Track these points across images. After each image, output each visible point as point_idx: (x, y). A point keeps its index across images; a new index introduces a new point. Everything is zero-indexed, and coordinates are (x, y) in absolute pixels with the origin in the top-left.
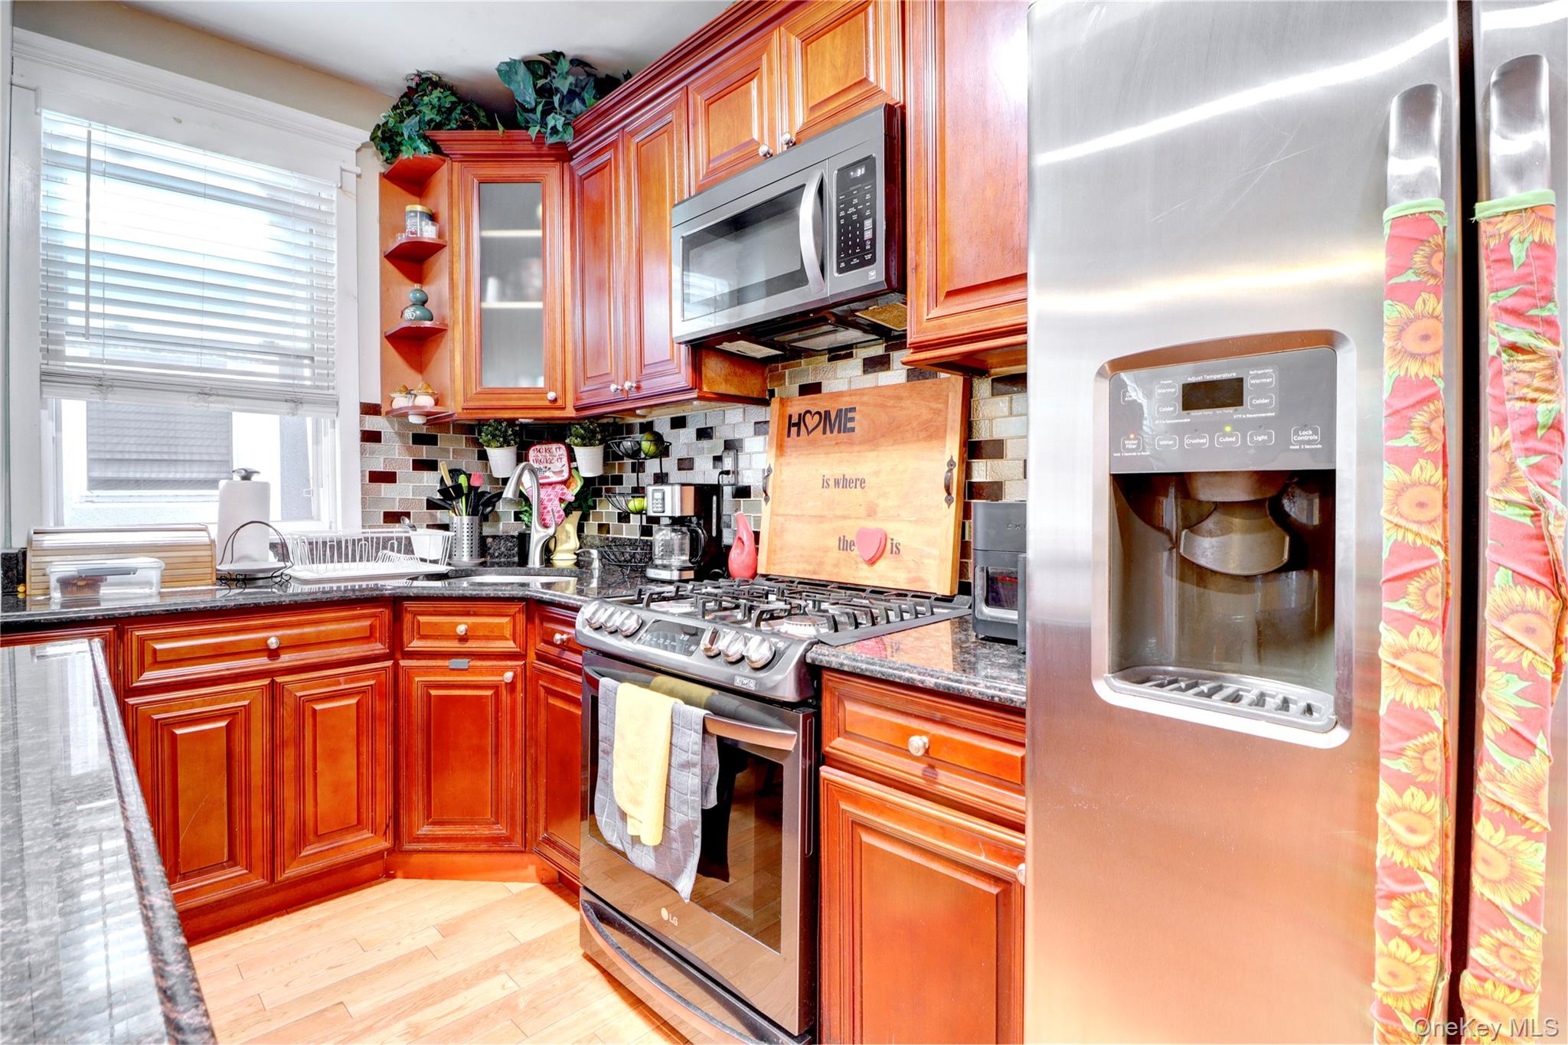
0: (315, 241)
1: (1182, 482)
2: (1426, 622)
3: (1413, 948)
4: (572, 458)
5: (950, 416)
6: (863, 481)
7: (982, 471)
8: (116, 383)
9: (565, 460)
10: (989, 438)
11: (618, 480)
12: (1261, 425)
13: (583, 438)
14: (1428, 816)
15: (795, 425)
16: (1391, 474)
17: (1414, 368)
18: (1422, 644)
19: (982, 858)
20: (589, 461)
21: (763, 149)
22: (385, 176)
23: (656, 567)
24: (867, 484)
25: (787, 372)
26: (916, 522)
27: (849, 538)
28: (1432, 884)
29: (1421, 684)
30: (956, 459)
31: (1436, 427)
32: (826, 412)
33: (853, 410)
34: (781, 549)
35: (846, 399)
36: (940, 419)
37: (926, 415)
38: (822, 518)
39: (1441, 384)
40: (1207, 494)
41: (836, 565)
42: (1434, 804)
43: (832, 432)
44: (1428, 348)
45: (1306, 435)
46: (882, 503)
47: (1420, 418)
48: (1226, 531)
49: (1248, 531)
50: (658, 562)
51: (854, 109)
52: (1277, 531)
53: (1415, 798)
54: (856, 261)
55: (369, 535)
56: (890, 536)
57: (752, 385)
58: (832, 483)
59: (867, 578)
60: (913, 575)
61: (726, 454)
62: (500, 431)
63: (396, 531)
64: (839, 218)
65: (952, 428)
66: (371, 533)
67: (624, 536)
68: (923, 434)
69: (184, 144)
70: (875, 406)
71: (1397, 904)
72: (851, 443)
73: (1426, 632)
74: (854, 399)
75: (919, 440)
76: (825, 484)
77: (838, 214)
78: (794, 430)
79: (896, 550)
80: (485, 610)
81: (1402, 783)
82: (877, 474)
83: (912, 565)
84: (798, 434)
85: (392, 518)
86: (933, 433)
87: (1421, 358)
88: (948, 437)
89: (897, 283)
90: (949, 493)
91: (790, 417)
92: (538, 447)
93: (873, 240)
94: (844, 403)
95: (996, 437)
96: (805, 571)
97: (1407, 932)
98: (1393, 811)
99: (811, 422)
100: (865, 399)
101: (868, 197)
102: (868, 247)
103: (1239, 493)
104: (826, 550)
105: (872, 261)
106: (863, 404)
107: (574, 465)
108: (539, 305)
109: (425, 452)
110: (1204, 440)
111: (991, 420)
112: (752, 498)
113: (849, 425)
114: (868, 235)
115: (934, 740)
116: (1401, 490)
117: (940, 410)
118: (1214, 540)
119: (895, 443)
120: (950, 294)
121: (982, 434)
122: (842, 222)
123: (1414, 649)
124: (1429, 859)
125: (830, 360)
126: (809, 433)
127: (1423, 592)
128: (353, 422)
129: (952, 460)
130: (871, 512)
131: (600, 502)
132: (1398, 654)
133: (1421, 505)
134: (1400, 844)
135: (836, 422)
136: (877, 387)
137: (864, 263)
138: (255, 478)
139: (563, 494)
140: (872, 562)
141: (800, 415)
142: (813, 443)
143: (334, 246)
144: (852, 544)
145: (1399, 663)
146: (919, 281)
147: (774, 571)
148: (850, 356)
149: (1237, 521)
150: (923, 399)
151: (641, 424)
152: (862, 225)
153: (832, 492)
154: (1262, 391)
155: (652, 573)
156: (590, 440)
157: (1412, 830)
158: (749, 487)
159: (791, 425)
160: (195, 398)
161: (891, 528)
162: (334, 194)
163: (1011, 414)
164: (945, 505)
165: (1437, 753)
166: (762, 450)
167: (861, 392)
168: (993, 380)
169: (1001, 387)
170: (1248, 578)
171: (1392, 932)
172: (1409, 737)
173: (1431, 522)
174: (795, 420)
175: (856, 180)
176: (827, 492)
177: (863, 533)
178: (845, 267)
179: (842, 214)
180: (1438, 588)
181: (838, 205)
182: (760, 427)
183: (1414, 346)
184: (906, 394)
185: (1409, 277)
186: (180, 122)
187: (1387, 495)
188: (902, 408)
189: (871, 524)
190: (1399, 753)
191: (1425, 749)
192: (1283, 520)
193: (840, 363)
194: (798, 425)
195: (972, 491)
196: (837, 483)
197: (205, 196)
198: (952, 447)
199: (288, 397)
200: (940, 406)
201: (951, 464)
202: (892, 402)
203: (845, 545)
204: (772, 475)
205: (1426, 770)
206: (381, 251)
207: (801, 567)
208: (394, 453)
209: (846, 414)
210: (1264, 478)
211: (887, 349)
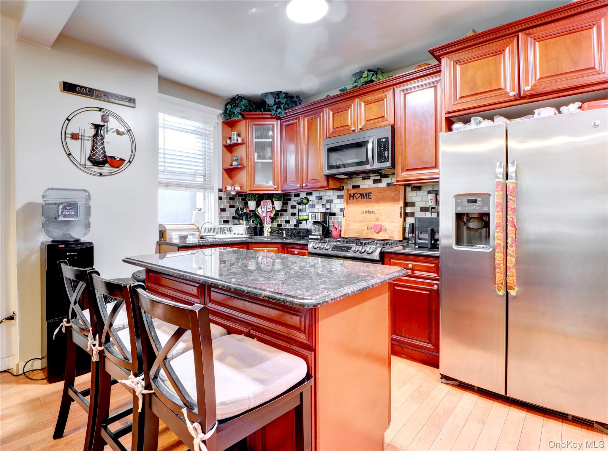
0: (206, 142)
1: (467, 214)
2: (501, 232)
3: (500, 274)
4: (273, 204)
5: (401, 196)
6: (374, 212)
7: (409, 210)
8: (170, 185)
9: (271, 205)
10: (410, 201)
11: (286, 211)
12: (479, 206)
13: (278, 198)
14: (501, 256)
15: (352, 196)
16: (496, 214)
17: (499, 201)
18: (500, 235)
19: (425, 287)
20: (278, 205)
21: (353, 129)
22: (223, 122)
23: (312, 235)
24: (376, 213)
25: (348, 182)
26: (391, 222)
27: (371, 227)
28: (502, 265)
29: (500, 240)
30: (403, 207)
31: (502, 208)
32: (362, 193)
33: (371, 193)
34: (349, 230)
35: (368, 190)
36: (398, 196)
37: (393, 195)
38: (362, 222)
39: (502, 203)
40: (471, 216)
41: (367, 234)
42: (502, 255)
43: (364, 199)
44: (500, 198)
45: (486, 208)
46: (380, 217)
47: (500, 207)
48: (474, 222)
49: (477, 222)
50: (312, 234)
51: (380, 123)
52: (482, 222)
53: (500, 254)
54: (383, 161)
55: (221, 227)
56: (383, 226)
57: (338, 185)
58: (365, 212)
59: (376, 237)
60: (390, 236)
61: (327, 204)
62: (253, 196)
63: (226, 225)
64: (378, 150)
65: (401, 199)
66: (221, 226)
67: (288, 227)
68: (392, 200)
69: (180, 118)
70: (378, 192)
71: (498, 269)
72: (370, 202)
73: (500, 233)
74: (371, 190)
75: (391, 202)
76: (362, 212)
77: (378, 149)
78: (352, 198)
79: (385, 230)
80: (271, 246)
81: (498, 253)
82: (379, 210)
83: (390, 233)
84: (353, 199)
85: (226, 222)
86: (395, 200)
87: (500, 199)
88: (400, 201)
89: (393, 166)
90: (401, 215)
91: (350, 194)
92: (263, 201)
93: (388, 156)
94: (368, 191)
95: (412, 201)
96: (356, 236)
97: (499, 272)
98: (497, 256)
99: (357, 196)
100: (374, 190)
101: (386, 146)
102: (386, 158)
103: (476, 216)
104: (363, 230)
105: (388, 161)
106: (374, 192)
107: (273, 206)
108: (271, 161)
109: (232, 203)
110: (471, 208)
111: (411, 197)
112: (336, 216)
113: (370, 197)
114: (386, 155)
115: (413, 265)
116: (497, 216)
117: (397, 194)
118: (472, 223)
119: (384, 202)
120: (408, 170)
121: (409, 200)
122: (379, 151)
123: (499, 235)
124: (502, 262)
125: (362, 179)
126: (357, 199)
127: (500, 228)
128: (217, 194)
129: (401, 207)
130: (377, 220)
131: (278, 217)
132: (497, 236)
133: (500, 218)
134: (498, 260)
135: (366, 196)
136: (377, 187)
137: (385, 161)
138: (202, 211)
139: (270, 215)
140: (378, 233)
141: (353, 194)
142: (358, 202)
143: (212, 144)
144: (372, 228)
145: (498, 237)
146: (398, 167)
147: (346, 236)
148: (369, 178)
149: (476, 220)
150: (392, 191)
151: (295, 194)
152: (385, 153)
153: (365, 215)
154: (479, 201)
155: (310, 237)
156: (280, 199)
157: (500, 258)
158: (335, 213)
159: (350, 196)
160: (185, 188)
161: (384, 224)
162: (212, 129)
163: (417, 196)
164: (400, 218)
165: (502, 248)
166: (340, 203)
167: (373, 189)
168: (412, 187)
169: (413, 189)
170: (477, 229)
171: (498, 272)
172: (499, 247)
173: (501, 220)
174: (352, 195)
175: (383, 142)
176: (363, 215)
177: (375, 226)
178: (380, 161)
179: (379, 149)
180: (502, 228)
181: (378, 147)
182: (339, 197)
183: (499, 198)
184: (387, 190)
185: (498, 189)
186: (182, 112)
187: (496, 216)
188: (386, 193)
189: (377, 223)
190: (498, 249)
191: (501, 248)
192: (483, 220)
193: (366, 181)
194: (353, 196)
195: (406, 215)
196: (366, 212)
197: (186, 132)
198: (401, 204)
199: (203, 187)
200: (397, 193)
201: (401, 208)
202: (383, 192)
203: (369, 228)
204: (345, 210)
205: (501, 251)
206: (222, 144)
207: (355, 235)
208: (225, 204)
209: (369, 194)
210: (480, 214)
211: (380, 177)
